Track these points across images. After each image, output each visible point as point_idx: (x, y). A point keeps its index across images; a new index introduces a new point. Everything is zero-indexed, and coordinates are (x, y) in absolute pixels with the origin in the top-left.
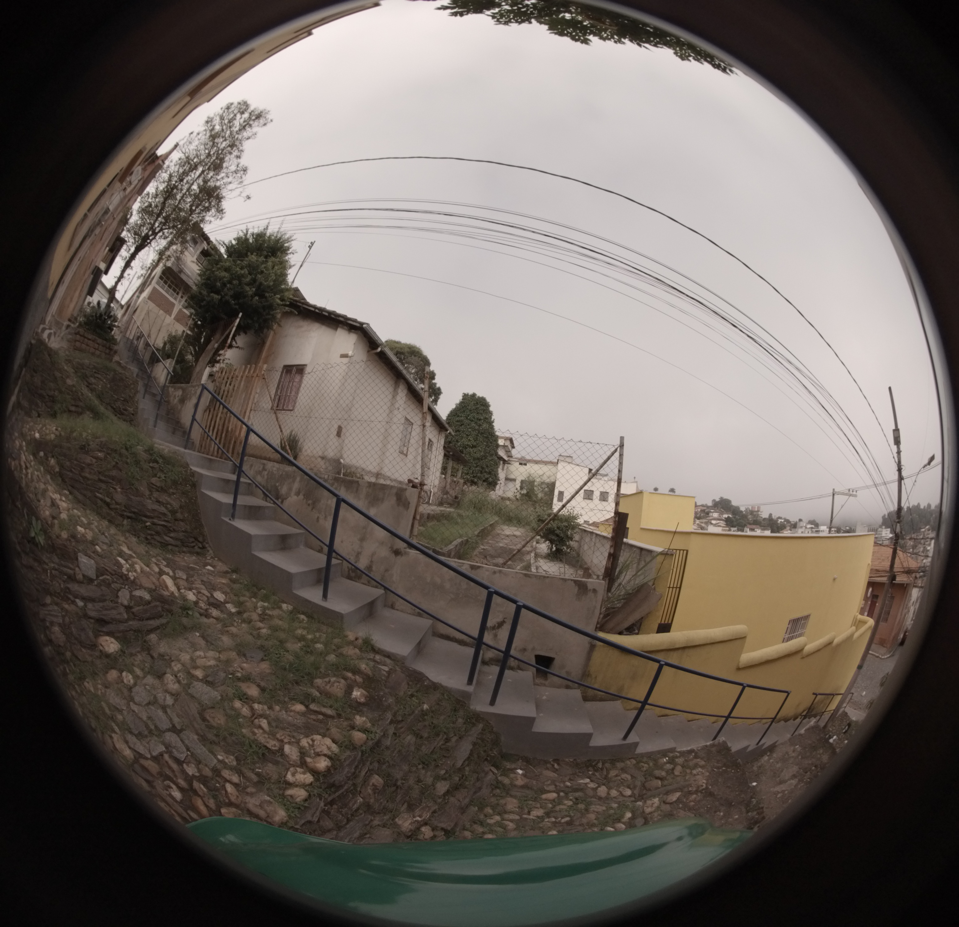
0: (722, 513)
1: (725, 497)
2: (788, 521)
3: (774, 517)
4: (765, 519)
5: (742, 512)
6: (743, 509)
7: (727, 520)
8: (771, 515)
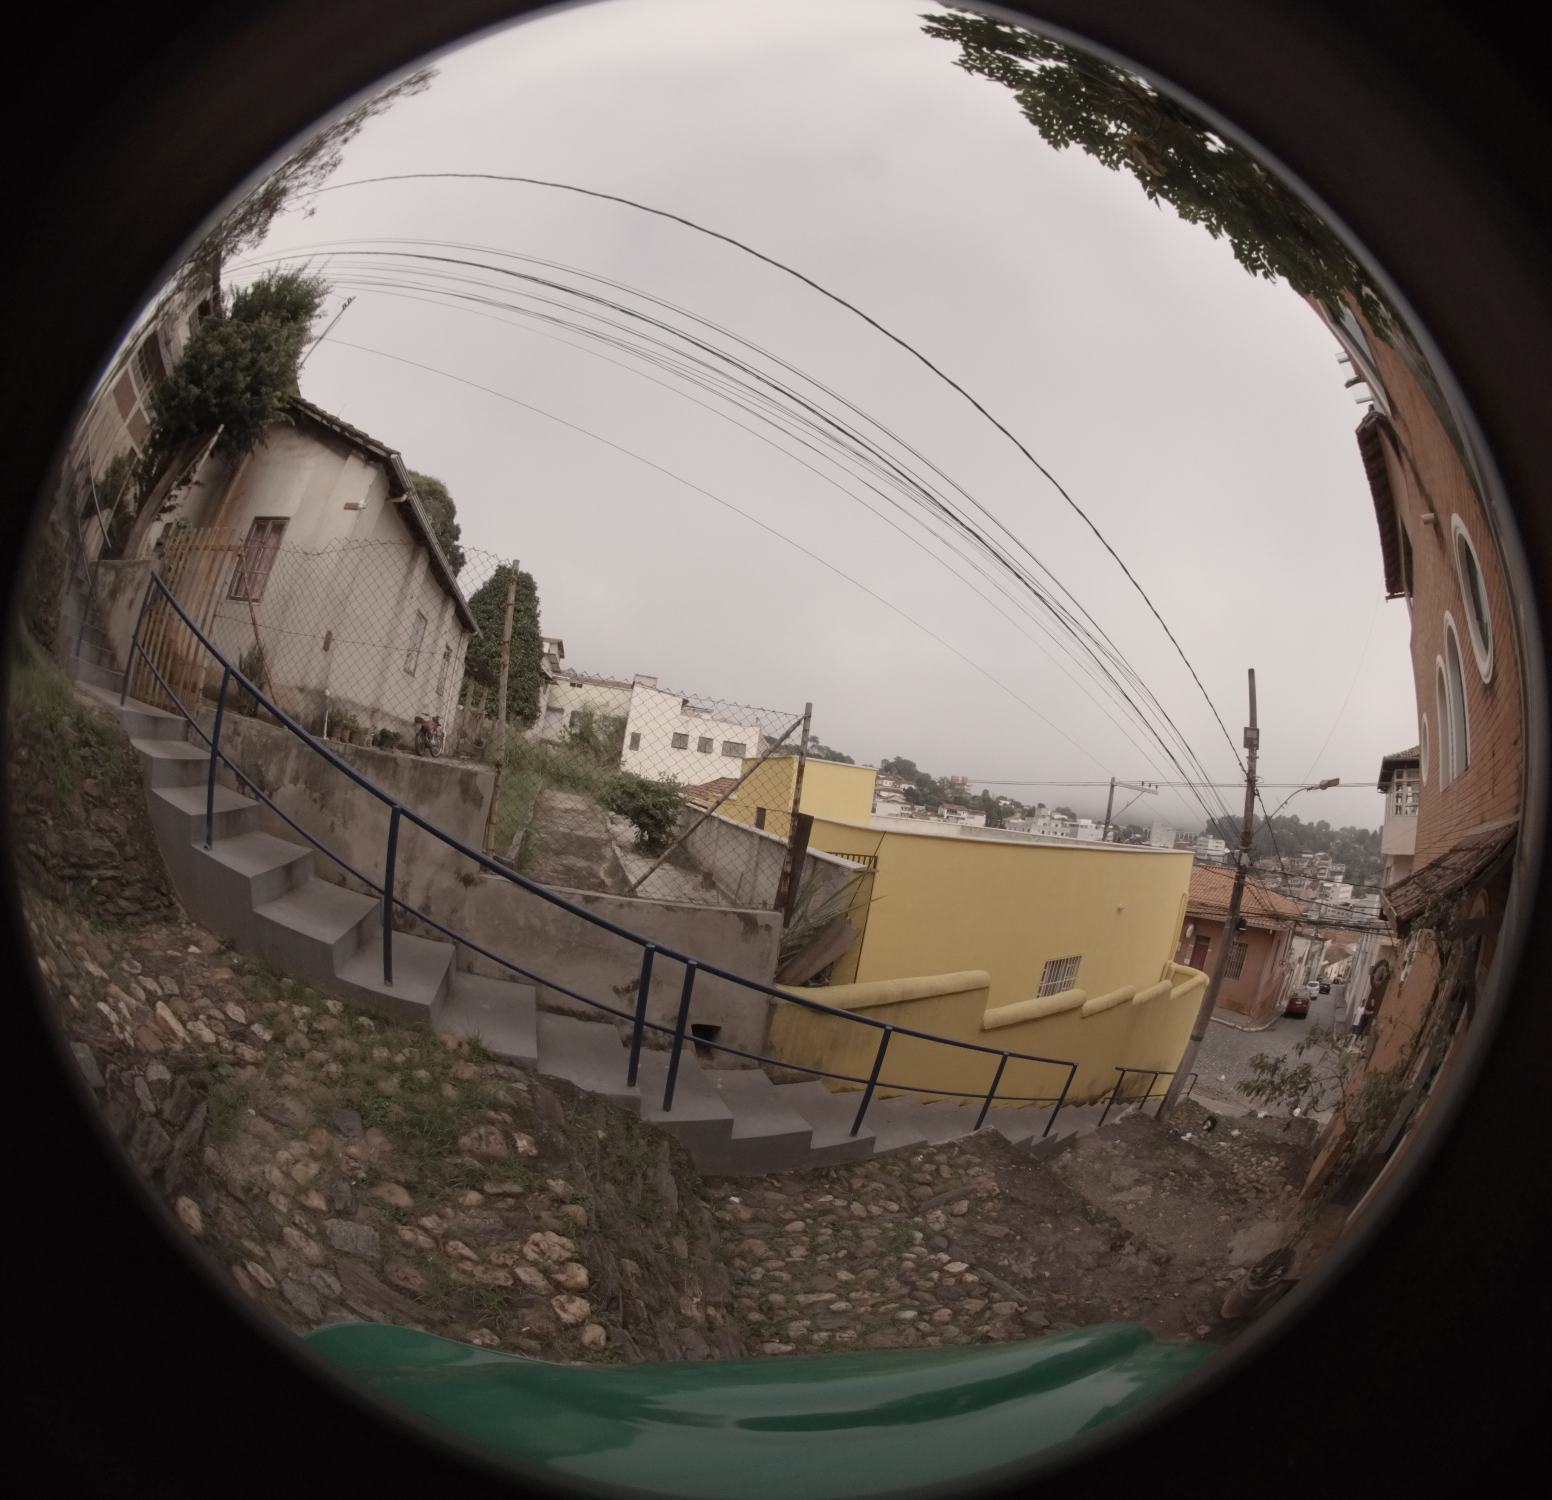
0: (899, 782)
1: (905, 757)
2: (1018, 805)
3: (994, 793)
4: (974, 798)
5: (933, 782)
6: (936, 776)
7: (908, 794)
8: (986, 792)
